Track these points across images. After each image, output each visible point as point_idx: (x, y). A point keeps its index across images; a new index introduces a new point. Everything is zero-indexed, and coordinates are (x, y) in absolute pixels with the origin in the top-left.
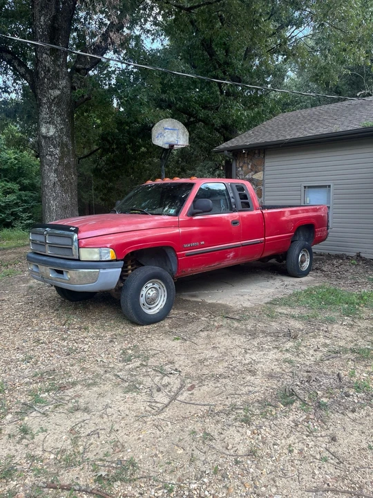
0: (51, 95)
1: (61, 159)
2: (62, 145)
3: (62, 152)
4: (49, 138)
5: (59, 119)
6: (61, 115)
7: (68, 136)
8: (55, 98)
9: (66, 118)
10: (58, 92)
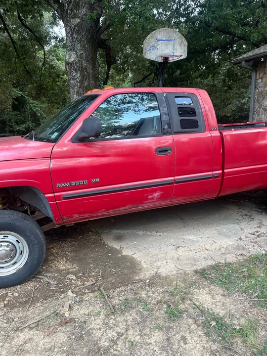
0: (72, 24)
1: (81, 82)
2: (82, 69)
3: (82, 76)
4: (70, 63)
5: (79, 45)
6: (80, 41)
7: (88, 61)
8: (75, 26)
9: (86, 44)
10: (78, 21)
